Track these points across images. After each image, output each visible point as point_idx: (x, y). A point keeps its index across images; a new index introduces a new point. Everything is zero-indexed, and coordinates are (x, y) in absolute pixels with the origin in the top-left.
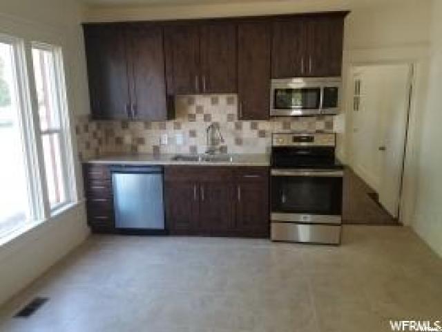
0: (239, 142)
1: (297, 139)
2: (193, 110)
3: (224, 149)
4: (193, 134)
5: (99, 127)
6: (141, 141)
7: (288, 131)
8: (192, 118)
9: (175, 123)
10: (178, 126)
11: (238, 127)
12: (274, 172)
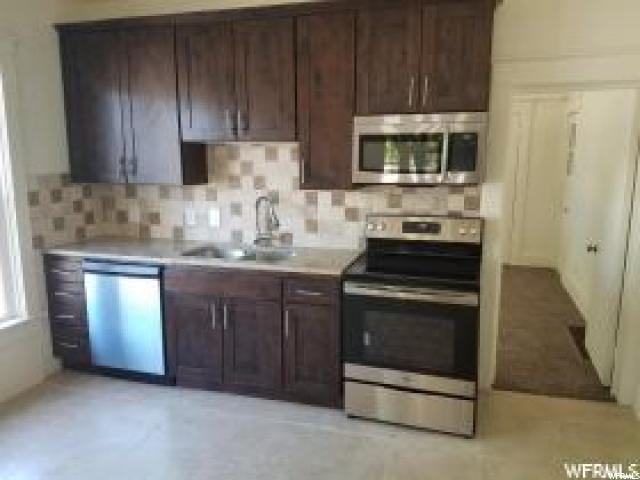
0: (312, 226)
1: (409, 227)
2: (235, 168)
3: (287, 238)
4: (236, 209)
5: (87, 194)
6: (155, 218)
7: (396, 211)
8: (234, 182)
9: (207, 190)
10: (212, 196)
11: (312, 201)
12: (350, 288)
